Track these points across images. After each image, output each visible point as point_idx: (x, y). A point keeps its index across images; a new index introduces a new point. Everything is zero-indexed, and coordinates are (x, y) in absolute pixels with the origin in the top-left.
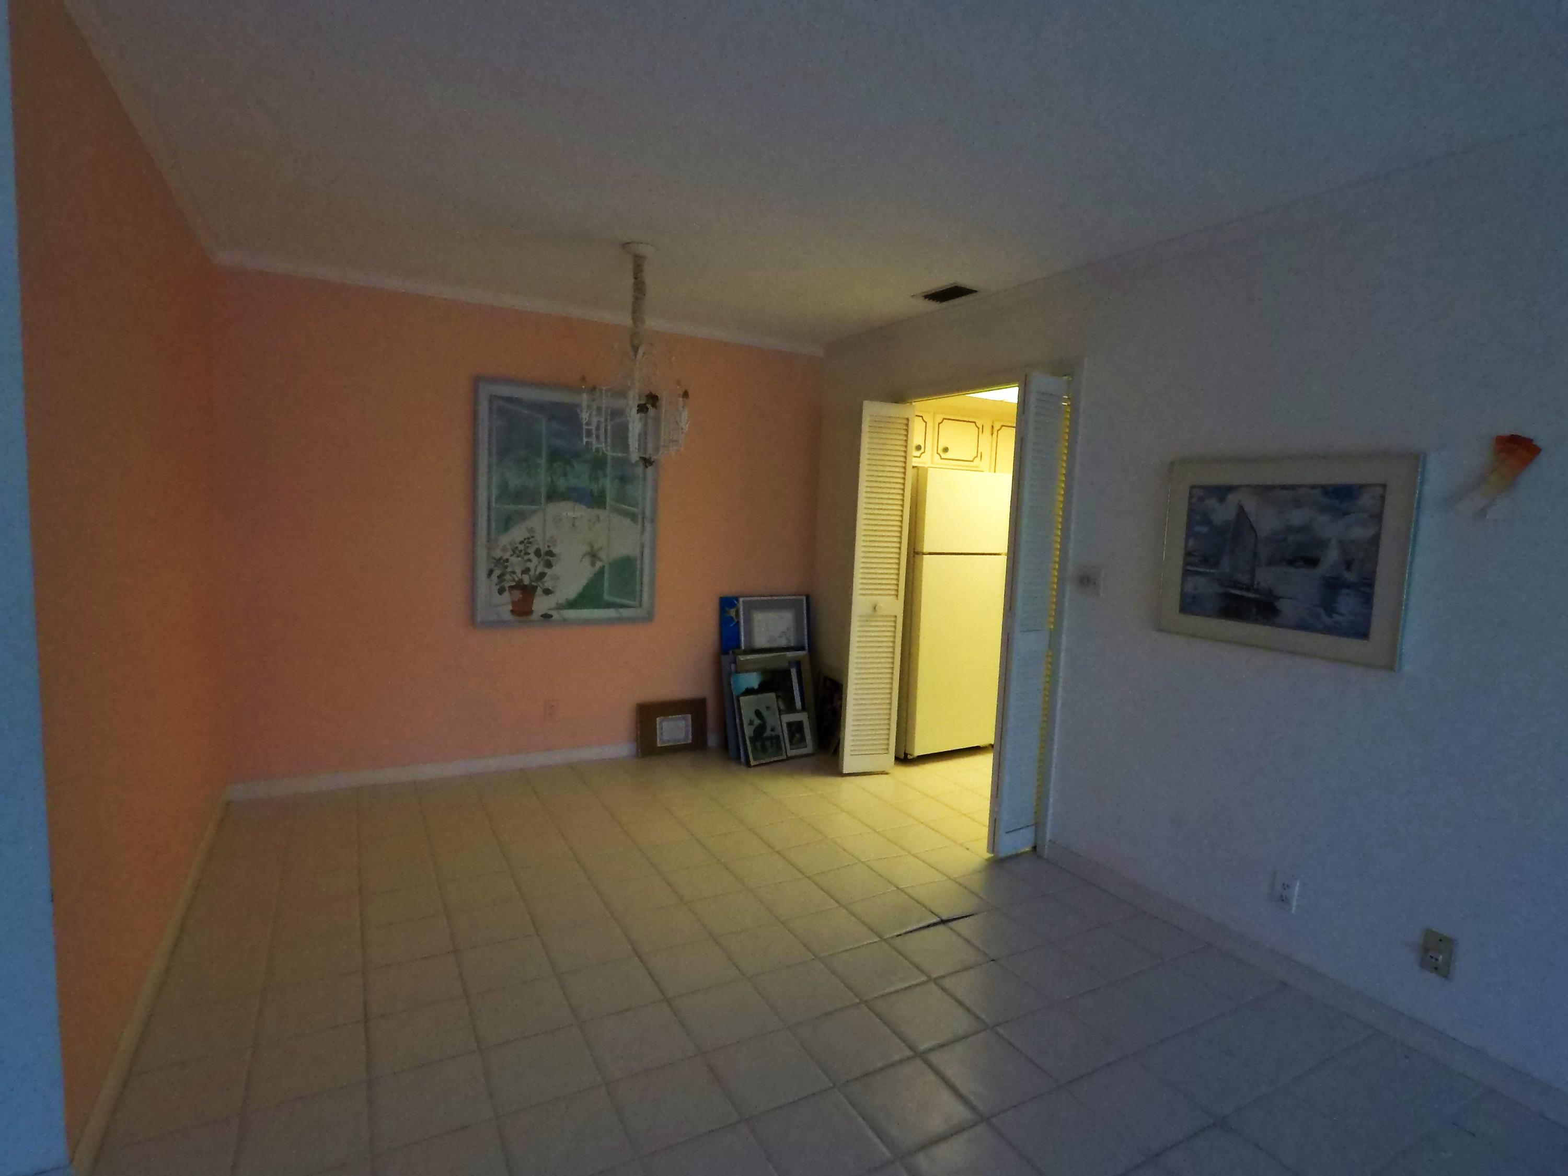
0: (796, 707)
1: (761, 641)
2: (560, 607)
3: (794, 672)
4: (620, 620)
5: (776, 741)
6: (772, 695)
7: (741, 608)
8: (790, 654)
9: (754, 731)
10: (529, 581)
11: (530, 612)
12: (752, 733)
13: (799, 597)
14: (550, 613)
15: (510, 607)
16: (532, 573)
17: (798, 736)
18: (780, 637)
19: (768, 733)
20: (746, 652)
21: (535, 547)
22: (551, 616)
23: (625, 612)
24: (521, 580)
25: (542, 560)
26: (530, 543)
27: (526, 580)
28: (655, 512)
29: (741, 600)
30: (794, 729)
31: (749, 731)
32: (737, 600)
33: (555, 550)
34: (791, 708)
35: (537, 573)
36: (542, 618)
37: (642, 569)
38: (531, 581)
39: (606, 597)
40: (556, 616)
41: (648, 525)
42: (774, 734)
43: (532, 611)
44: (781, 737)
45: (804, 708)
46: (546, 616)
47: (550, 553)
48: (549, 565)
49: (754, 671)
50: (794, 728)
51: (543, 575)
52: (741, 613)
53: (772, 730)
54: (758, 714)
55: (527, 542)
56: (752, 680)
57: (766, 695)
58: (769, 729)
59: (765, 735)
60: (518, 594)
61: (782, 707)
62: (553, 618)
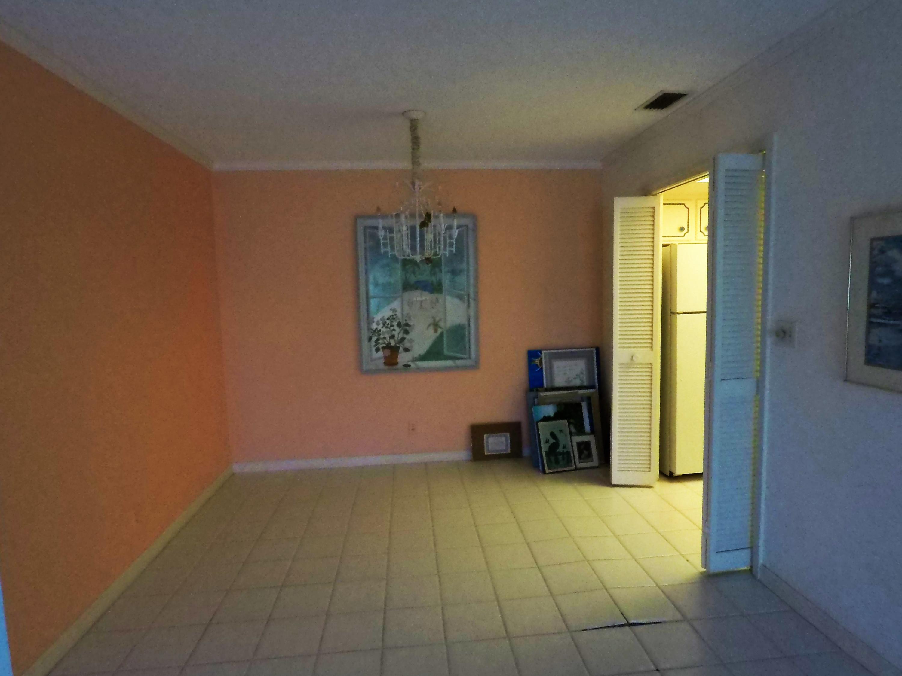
0: (585, 431)
1: (559, 381)
2: (415, 360)
3: (584, 405)
4: (457, 367)
5: (567, 456)
6: (565, 422)
7: (543, 358)
8: (581, 392)
9: (549, 447)
10: (394, 343)
11: (396, 364)
12: (548, 449)
13: (592, 349)
14: (409, 363)
15: (383, 361)
16: (396, 338)
17: (586, 452)
18: (575, 378)
19: (560, 449)
20: (546, 390)
21: (398, 321)
22: (409, 366)
23: (459, 362)
24: (390, 343)
25: (402, 329)
26: (394, 319)
27: (393, 343)
28: (476, 293)
29: (543, 352)
30: (584, 447)
31: (545, 448)
32: (541, 353)
33: (411, 323)
34: (581, 431)
35: (399, 338)
36: (404, 367)
37: (469, 333)
38: (396, 344)
39: (446, 352)
40: (412, 365)
41: (472, 302)
42: (565, 450)
43: (398, 363)
44: (571, 453)
45: (593, 432)
46: (407, 366)
47: (407, 325)
48: (407, 332)
49: (550, 403)
50: (582, 447)
51: (403, 339)
52: (544, 362)
53: (564, 447)
54: (553, 435)
55: (392, 318)
56: (550, 410)
57: (561, 421)
58: (561, 446)
59: (558, 451)
60: (388, 352)
61: (573, 430)
62: (410, 367)
